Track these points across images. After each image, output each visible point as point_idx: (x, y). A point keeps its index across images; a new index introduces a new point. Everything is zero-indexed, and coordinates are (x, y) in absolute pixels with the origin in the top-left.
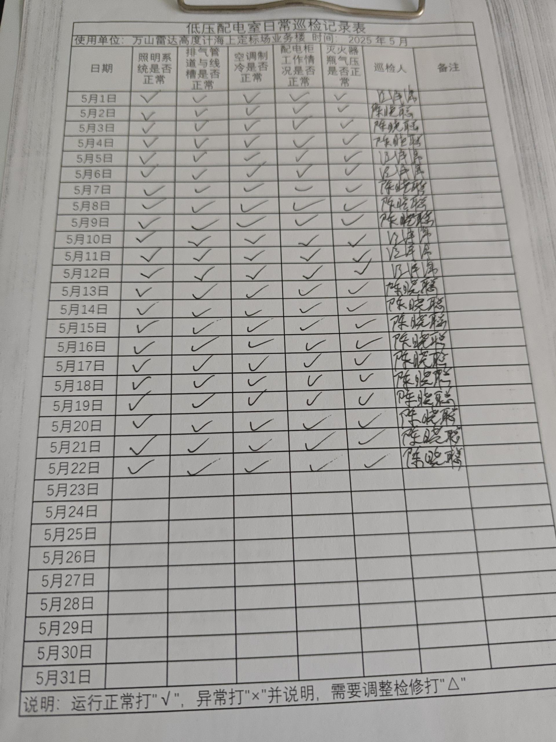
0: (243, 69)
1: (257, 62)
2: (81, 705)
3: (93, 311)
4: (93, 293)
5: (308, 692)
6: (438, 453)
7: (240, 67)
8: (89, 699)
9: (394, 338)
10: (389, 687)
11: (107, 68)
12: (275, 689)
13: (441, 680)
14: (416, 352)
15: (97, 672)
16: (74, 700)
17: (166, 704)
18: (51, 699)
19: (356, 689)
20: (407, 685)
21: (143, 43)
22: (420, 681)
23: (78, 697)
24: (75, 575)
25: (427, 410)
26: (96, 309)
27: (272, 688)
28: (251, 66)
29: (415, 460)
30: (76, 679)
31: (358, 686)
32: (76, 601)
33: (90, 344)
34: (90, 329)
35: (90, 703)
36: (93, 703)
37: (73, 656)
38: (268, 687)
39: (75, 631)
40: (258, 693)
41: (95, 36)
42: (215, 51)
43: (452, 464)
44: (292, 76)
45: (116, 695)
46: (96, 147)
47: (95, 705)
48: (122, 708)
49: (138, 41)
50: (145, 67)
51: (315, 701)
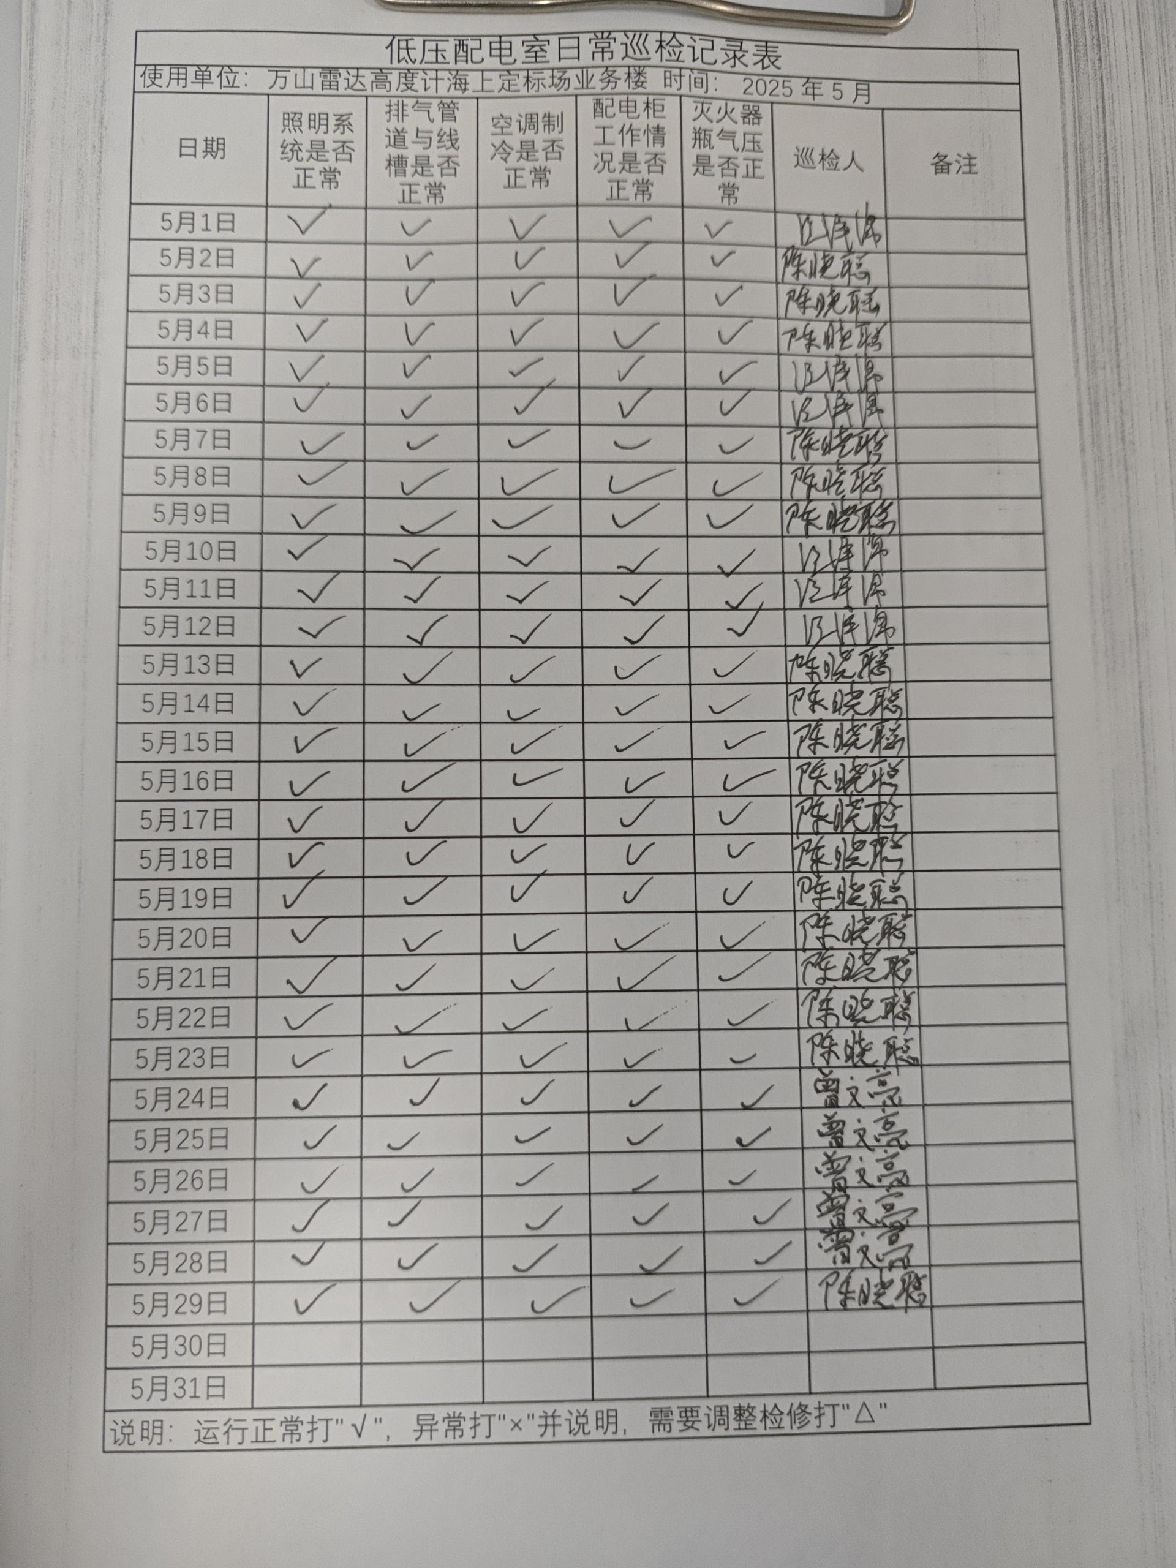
0: (509, 154)
1: (540, 138)
2: (210, 1435)
3: (206, 707)
4: (204, 669)
5: (607, 1419)
6: (868, 999)
7: (504, 151)
8: (225, 1424)
9: (800, 770)
10: (751, 1414)
11: (214, 147)
12: (550, 1414)
13: (843, 1406)
14: (840, 800)
15: (238, 1380)
16: (198, 1426)
17: (360, 1435)
18: (158, 1424)
19: (692, 1416)
20: (782, 1413)
21: (290, 88)
22: (806, 1406)
23: (206, 1421)
24: (193, 1212)
25: (853, 917)
26: (211, 703)
27: (544, 1412)
28: (527, 150)
29: (824, 1013)
30: (202, 1391)
31: (697, 1411)
32: (196, 1258)
33: (203, 775)
34: (203, 745)
35: (227, 1432)
36: (230, 1431)
37: (195, 1352)
38: (538, 1410)
39: (196, 1309)
40: (520, 1420)
41: (185, 66)
42: (448, 110)
43: (893, 1021)
44: (616, 175)
45: (273, 1419)
46: (198, 340)
47: (235, 1436)
48: (284, 1440)
49: (281, 82)
50: (296, 145)
51: (620, 1435)
